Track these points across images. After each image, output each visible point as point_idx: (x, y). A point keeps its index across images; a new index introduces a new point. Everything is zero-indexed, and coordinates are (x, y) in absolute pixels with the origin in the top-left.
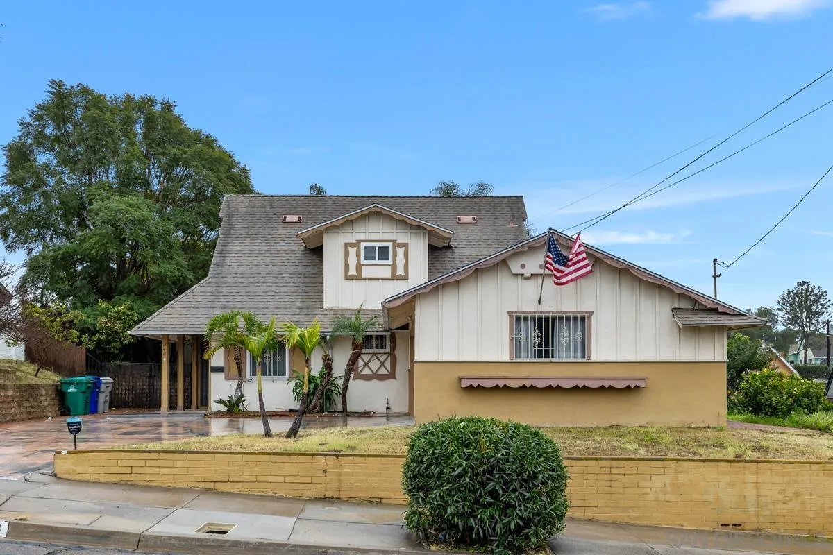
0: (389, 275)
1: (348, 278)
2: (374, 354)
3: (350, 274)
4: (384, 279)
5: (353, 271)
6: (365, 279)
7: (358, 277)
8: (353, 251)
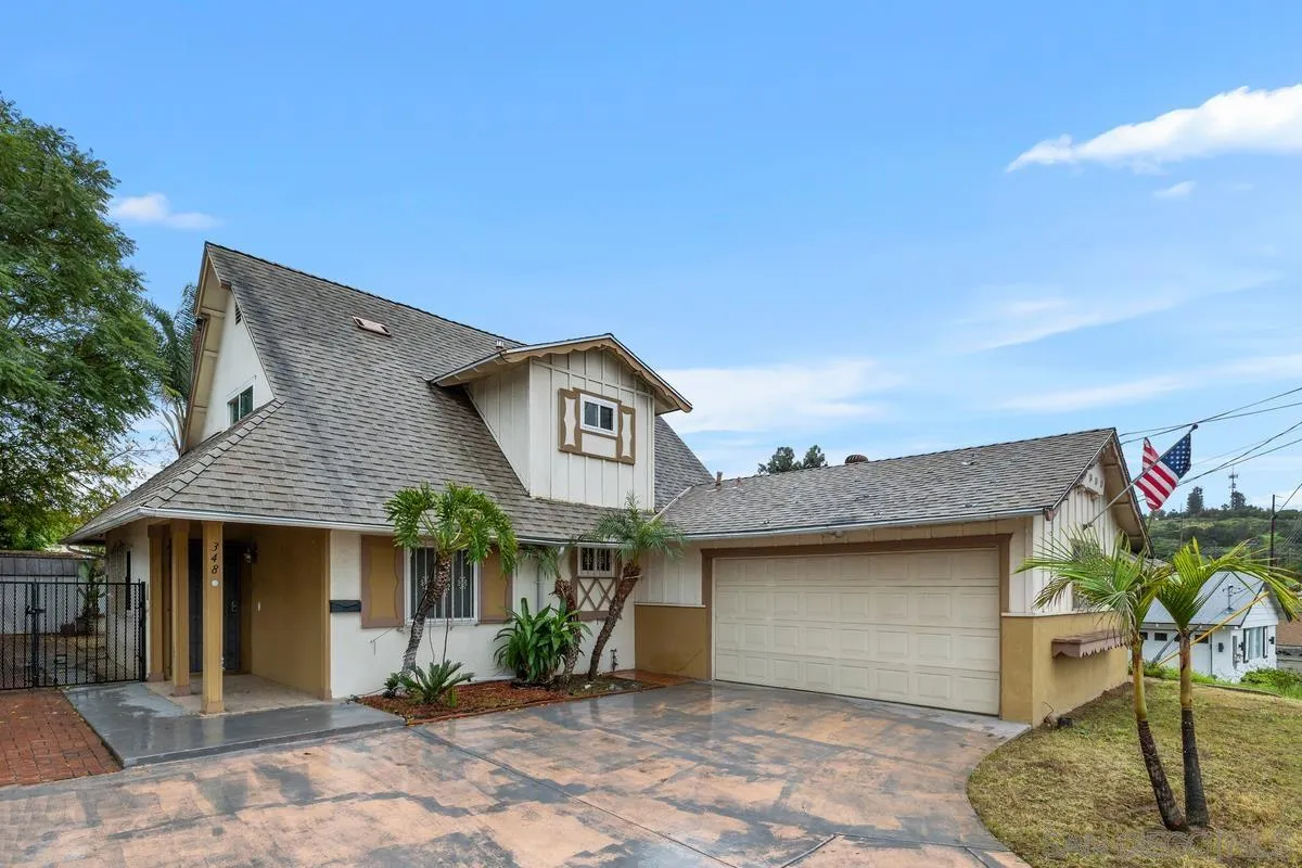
0: (613, 455)
1: (564, 450)
2: (596, 579)
3: (566, 443)
4: (608, 460)
5: (570, 440)
6: (584, 455)
7: (576, 451)
8: (570, 403)
